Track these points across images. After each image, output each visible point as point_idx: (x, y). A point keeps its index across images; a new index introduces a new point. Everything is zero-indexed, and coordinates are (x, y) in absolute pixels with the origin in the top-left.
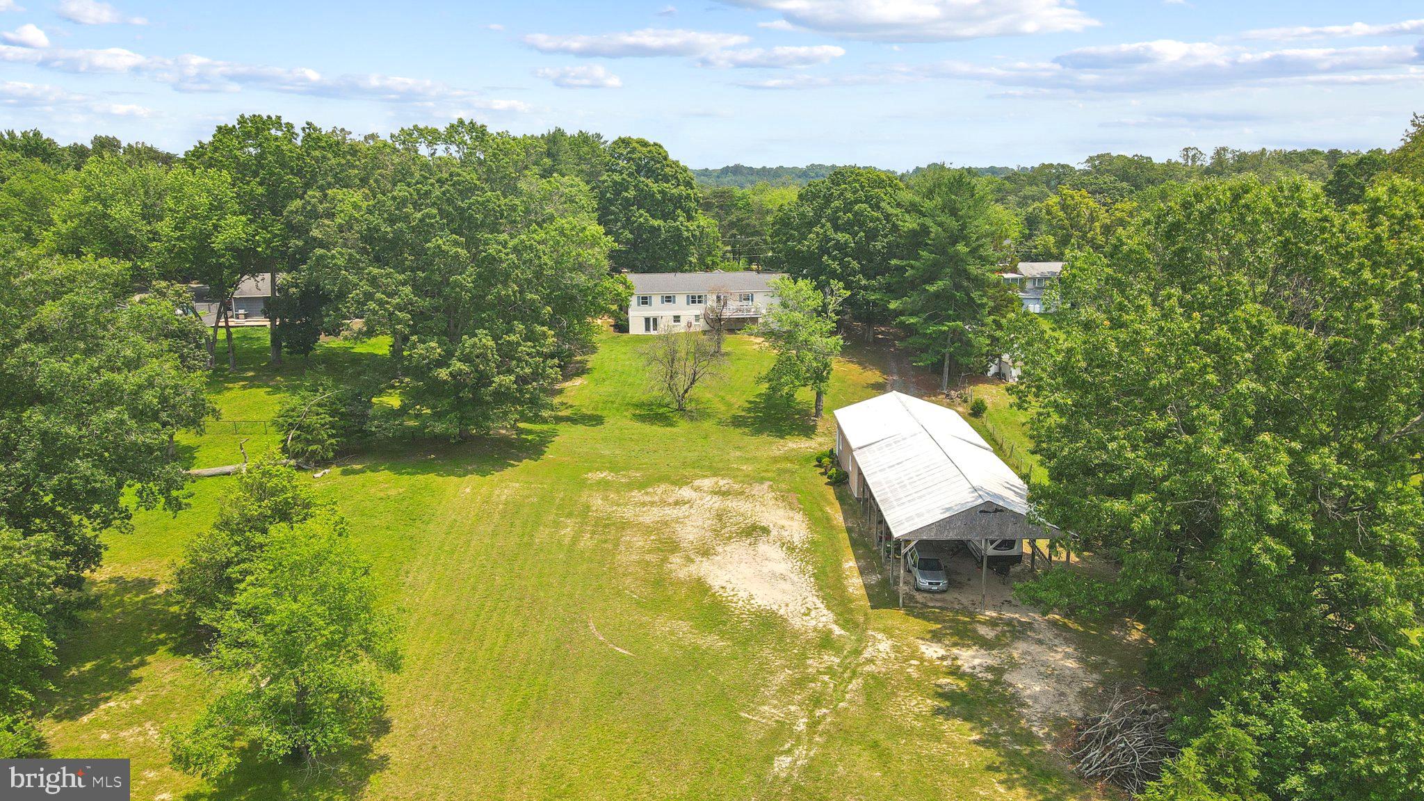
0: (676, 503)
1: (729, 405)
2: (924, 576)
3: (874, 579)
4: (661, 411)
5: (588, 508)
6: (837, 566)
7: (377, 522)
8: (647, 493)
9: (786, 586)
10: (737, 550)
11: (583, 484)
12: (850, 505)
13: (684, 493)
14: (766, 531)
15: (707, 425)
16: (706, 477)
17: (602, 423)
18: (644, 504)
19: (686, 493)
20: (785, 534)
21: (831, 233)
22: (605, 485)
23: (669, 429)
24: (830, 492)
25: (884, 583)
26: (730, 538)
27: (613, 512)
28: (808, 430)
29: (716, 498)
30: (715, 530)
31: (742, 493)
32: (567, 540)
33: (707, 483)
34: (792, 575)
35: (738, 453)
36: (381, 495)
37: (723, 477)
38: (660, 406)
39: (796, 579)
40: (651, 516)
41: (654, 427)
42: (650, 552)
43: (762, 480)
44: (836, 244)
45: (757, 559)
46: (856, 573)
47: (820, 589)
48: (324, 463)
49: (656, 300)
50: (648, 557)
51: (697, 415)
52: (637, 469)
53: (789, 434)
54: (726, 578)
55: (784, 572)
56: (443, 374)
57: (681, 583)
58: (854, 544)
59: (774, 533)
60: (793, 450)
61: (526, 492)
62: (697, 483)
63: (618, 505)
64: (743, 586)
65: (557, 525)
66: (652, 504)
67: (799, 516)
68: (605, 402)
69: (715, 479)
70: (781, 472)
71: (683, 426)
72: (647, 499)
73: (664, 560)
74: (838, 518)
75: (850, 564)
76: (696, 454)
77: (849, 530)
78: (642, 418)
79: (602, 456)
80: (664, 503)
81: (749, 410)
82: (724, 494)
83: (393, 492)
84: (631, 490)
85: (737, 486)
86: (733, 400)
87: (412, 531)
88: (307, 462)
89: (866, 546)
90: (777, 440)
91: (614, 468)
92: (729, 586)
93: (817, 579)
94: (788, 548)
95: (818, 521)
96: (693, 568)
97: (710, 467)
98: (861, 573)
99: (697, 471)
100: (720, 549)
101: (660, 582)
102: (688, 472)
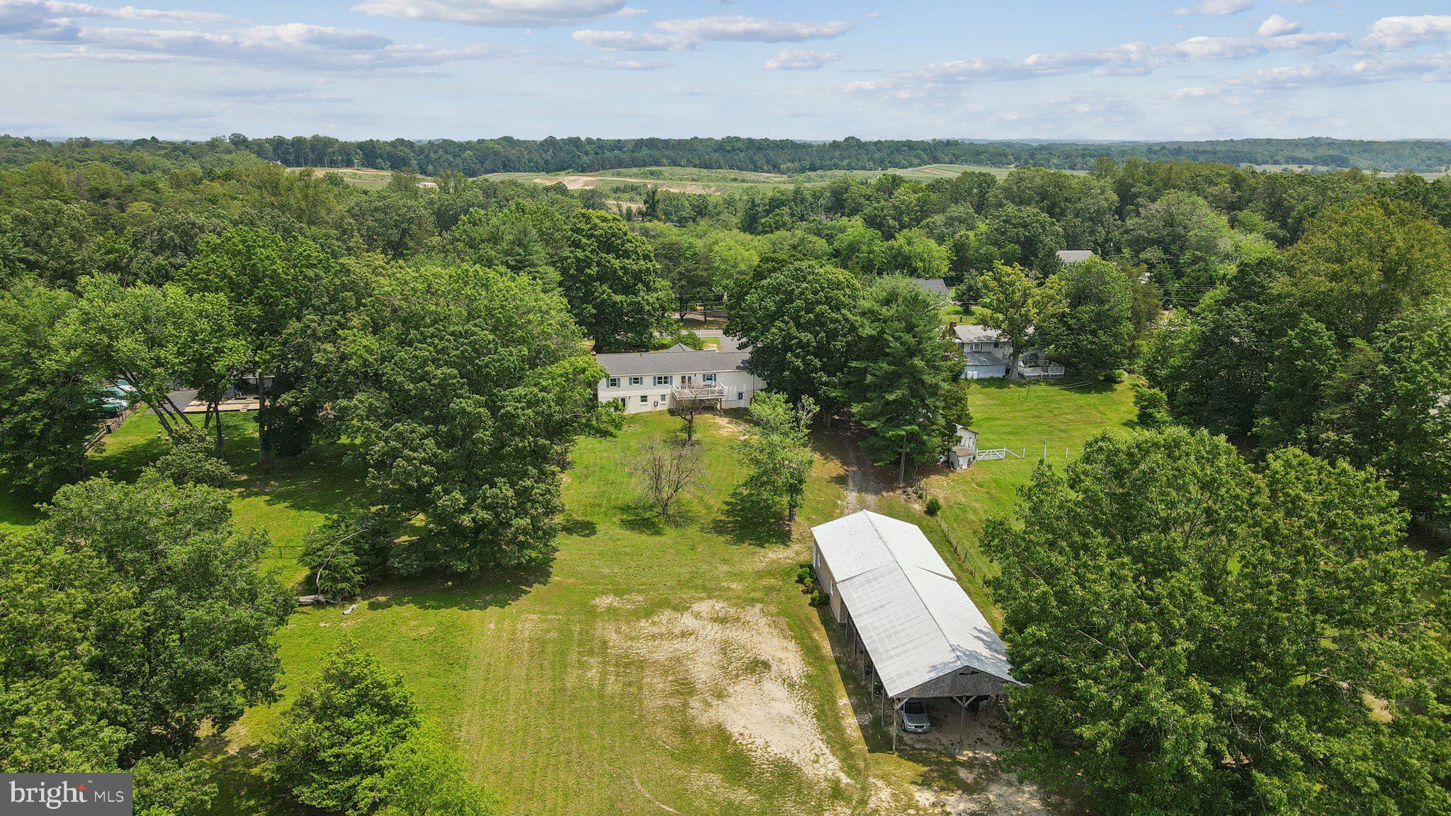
0: (683, 635)
1: (709, 508)
2: (911, 720)
3: (867, 718)
4: (647, 515)
5: (605, 643)
6: (833, 701)
8: (654, 623)
9: (793, 729)
10: (743, 689)
11: (592, 613)
12: (834, 631)
13: (686, 621)
14: (766, 665)
15: (692, 531)
16: (702, 599)
17: (595, 533)
18: (654, 637)
20: (784, 668)
21: (794, 331)
22: (612, 612)
23: (657, 538)
24: (814, 614)
25: (876, 723)
26: (737, 676)
27: (629, 648)
28: (784, 538)
29: (717, 627)
30: (723, 667)
31: (738, 619)
33: (704, 607)
34: (797, 717)
35: (725, 568)
36: (413, 634)
37: (718, 598)
38: (644, 508)
39: (800, 720)
40: (664, 651)
41: (644, 537)
42: (672, 695)
43: (753, 601)
44: (798, 343)
45: (765, 700)
46: (850, 712)
47: (823, 732)
48: (350, 598)
49: (624, 382)
50: (671, 702)
51: (681, 520)
52: (639, 591)
53: (767, 541)
54: (742, 723)
55: (792, 714)
56: (466, 520)
57: (702, 731)
58: (845, 678)
59: (774, 668)
60: (773, 561)
61: (545, 626)
62: (696, 607)
63: (632, 639)
64: (758, 732)
65: (582, 665)
66: (661, 635)
67: (792, 645)
68: (593, 506)
69: (711, 602)
70: (769, 590)
71: (670, 533)
72: (656, 630)
73: (685, 705)
74: (826, 648)
75: (844, 701)
76: (689, 569)
77: (838, 661)
78: (632, 525)
79: (604, 576)
80: (671, 636)
81: (728, 513)
82: (722, 621)
83: (424, 631)
84: (638, 620)
85: (732, 611)
86: (712, 502)
88: (334, 598)
89: (855, 679)
90: (758, 549)
91: (618, 592)
92: (746, 732)
93: (818, 720)
94: (789, 685)
95: (811, 652)
96: (712, 712)
97: (704, 587)
98: (855, 712)
99: (693, 592)
100: (730, 689)
101: (685, 730)
102: (686, 594)
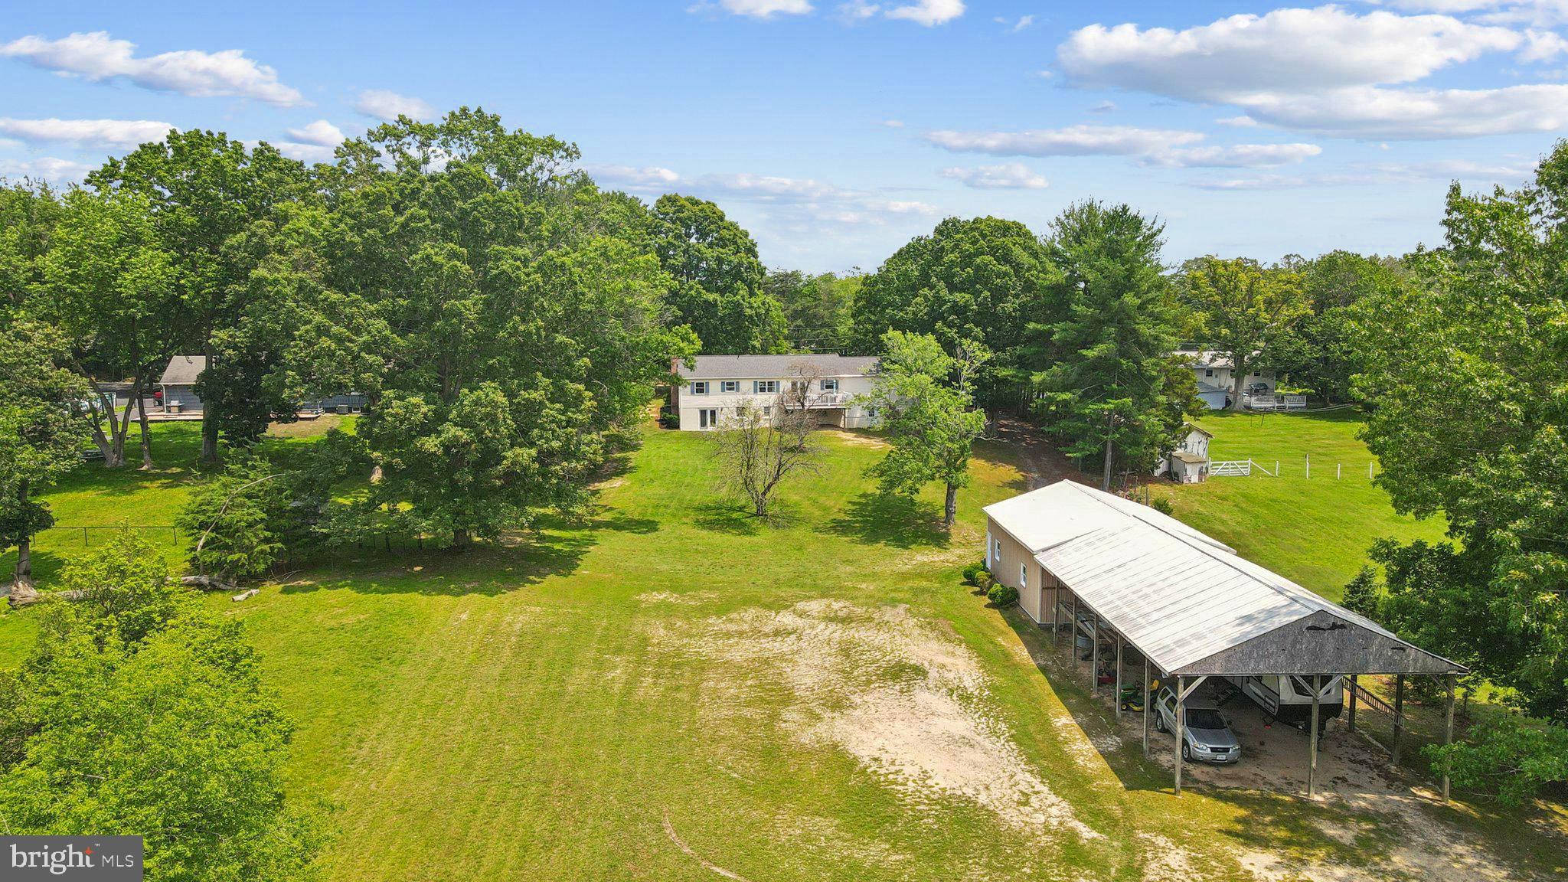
0: (777, 633)
1: (826, 509)
2: (1201, 738)
3: (1112, 743)
4: (735, 515)
5: (645, 641)
6: (1045, 725)
7: (320, 663)
8: (731, 621)
9: (977, 756)
10: (881, 700)
11: (634, 609)
12: (1031, 634)
13: (785, 620)
14: (919, 671)
15: (797, 533)
16: (810, 598)
17: (656, 530)
18: (728, 635)
19: (787, 619)
20: (951, 676)
21: (944, 293)
22: (667, 611)
23: (747, 538)
24: (996, 617)
25: (1132, 749)
26: (868, 682)
27: (684, 646)
28: (940, 539)
29: (832, 627)
30: (843, 671)
31: (870, 619)
32: (617, 688)
33: (816, 606)
34: (979, 738)
35: (849, 569)
36: (333, 623)
37: (837, 598)
38: (732, 509)
39: (987, 744)
40: (740, 652)
41: (727, 536)
42: (749, 704)
43: (894, 603)
44: (952, 307)
45: (918, 714)
46: (1078, 734)
47: (1030, 761)
48: (250, 580)
49: (715, 387)
50: (747, 712)
51: (786, 520)
52: (711, 589)
53: (914, 542)
54: (879, 743)
55: (967, 734)
56: (431, 444)
57: (807, 752)
58: (1058, 689)
59: (933, 674)
60: (924, 564)
61: (551, 619)
62: (801, 606)
63: (691, 636)
64: (908, 757)
65: (600, 665)
66: (741, 634)
67: (961, 650)
68: (657, 506)
69: (825, 601)
70: (916, 592)
71: (765, 535)
72: (733, 627)
73: (774, 717)
74: (1021, 652)
75: (1063, 720)
76: (791, 569)
77: (1044, 670)
78: (709, 525)
79: (658, 572)
80: (757, 634)
81: (854, 513)
82: (846, 620)
83: (350, 620)
84: (707, 616)
85: (859, 611)
86: (830, 503)
87: (375, 675)
88: (225, 579)
89: (1077, 692)
90: (899, 551)
91: (675, 587)
92: (884, 757)
93: (1020, 744)
94: (961, 697)
95: (990, 658)
96: (822, 728)
97: (815, 586)
98: (1088, 734)
99: (797, 591)
100: (856, 699)
102: (784, 592)
